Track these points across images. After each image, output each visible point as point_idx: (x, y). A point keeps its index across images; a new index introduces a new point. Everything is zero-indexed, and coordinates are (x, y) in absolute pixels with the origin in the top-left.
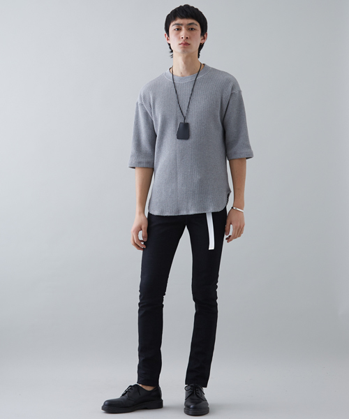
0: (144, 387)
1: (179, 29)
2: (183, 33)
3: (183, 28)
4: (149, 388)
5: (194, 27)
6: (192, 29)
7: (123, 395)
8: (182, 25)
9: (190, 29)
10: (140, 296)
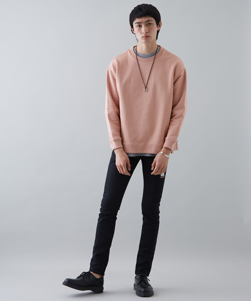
0: (94, 274)
1: (140, 26)
2: (143, 29)
3: (143, 25)
4: (97, 276)
5: (151, 22)
6: (149, 24)
7: (78, 277)
8: (141, 23)
9: (148, 24)
10: (101, 209)
